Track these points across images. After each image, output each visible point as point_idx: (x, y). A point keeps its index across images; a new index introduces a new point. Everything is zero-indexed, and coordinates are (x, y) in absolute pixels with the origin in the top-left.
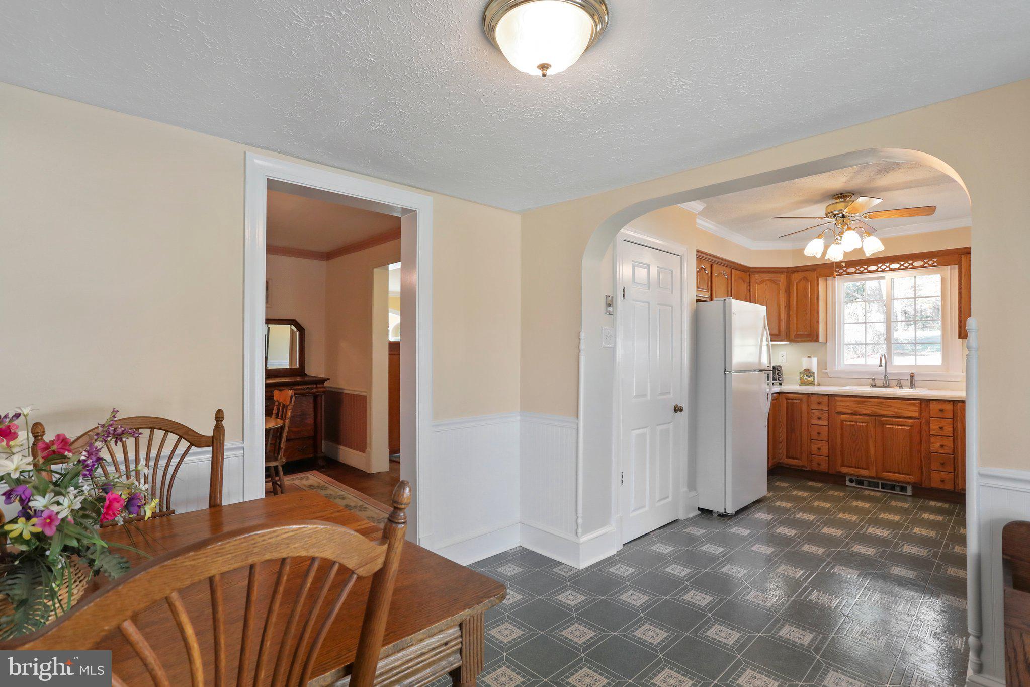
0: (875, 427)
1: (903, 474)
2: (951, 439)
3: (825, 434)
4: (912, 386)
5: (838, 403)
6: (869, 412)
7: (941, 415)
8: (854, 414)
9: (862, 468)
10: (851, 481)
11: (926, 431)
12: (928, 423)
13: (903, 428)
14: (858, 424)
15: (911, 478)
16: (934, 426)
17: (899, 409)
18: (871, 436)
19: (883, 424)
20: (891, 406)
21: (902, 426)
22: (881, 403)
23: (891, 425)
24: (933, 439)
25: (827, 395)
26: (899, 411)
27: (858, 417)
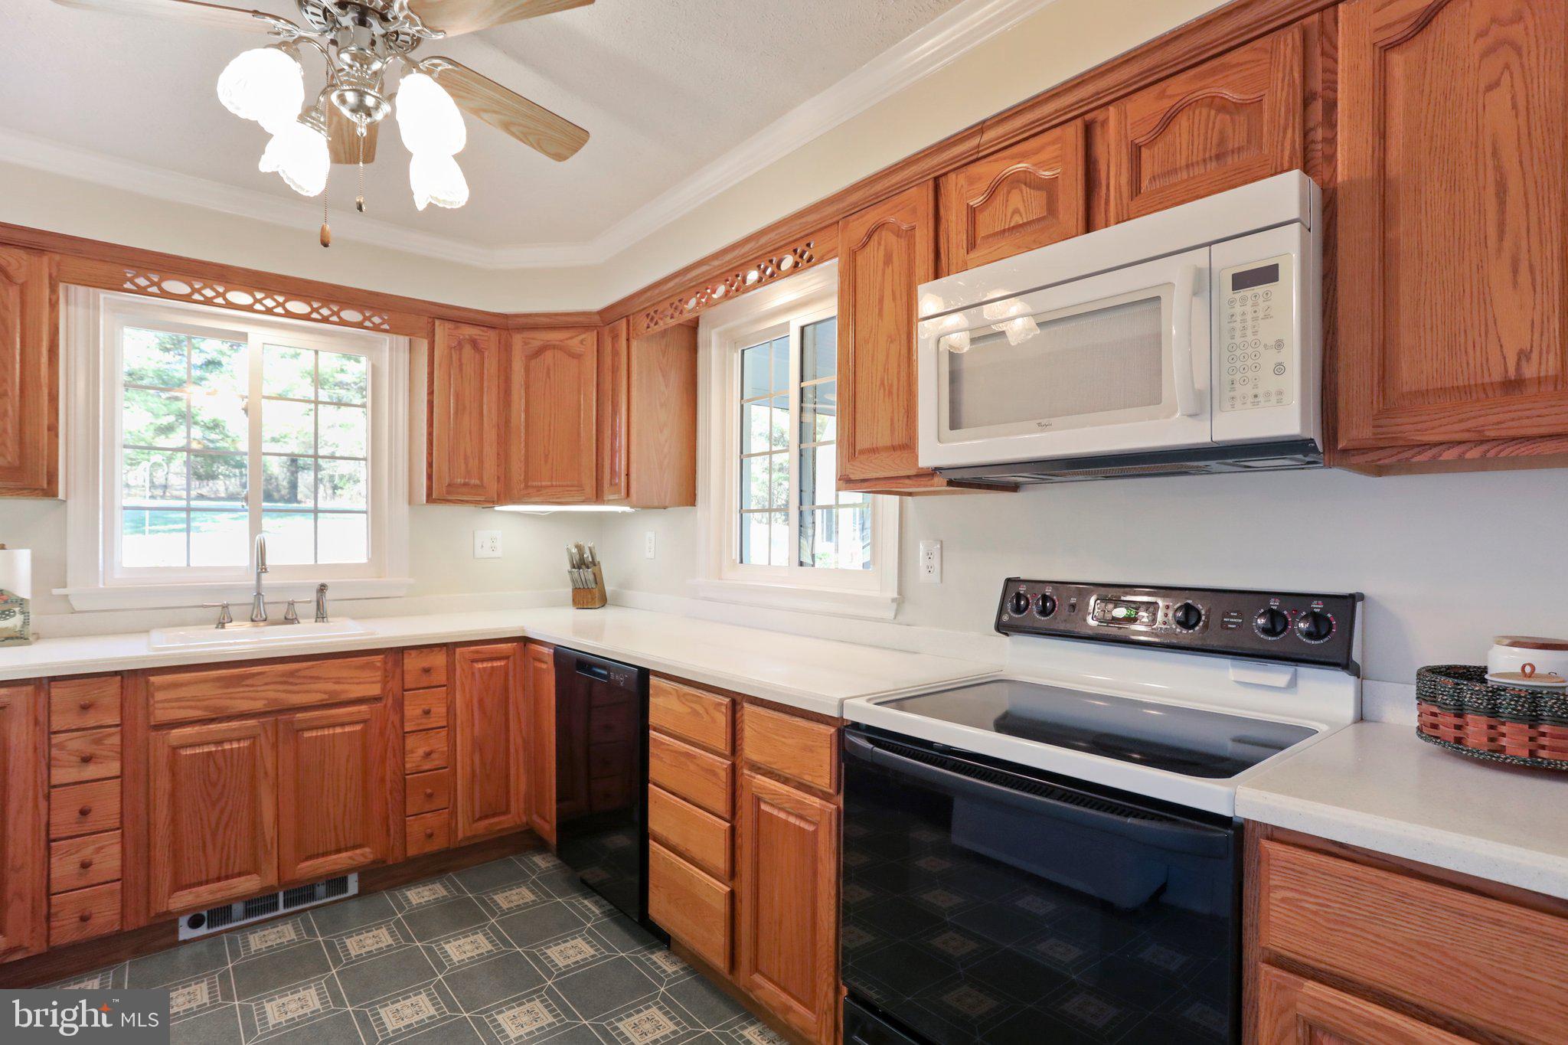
0: (275, 746)
1: (346, 850)
2: (444, 733)
3: (108, 804)
4: (321, 615)
5: (160, 696)
6: (258, 705)
7: (425, 681)
8: (212, 721)
9: (240, 875)
10: (195, 923)
11: (394, 726)
12: (399, 705)
13: (347, 729)
14: (227, 746)
15: (364, 855)
16: (412, 710)
17: (338, 683)
18: (266, 773)
19: (298, 731)
20: (318, 678)
21: (342, 725)
22: (292, 674)
23: (317, 728)
24: (410, 742)
25: (116, 673)
26: (337, 687)
27: (224, 725)
